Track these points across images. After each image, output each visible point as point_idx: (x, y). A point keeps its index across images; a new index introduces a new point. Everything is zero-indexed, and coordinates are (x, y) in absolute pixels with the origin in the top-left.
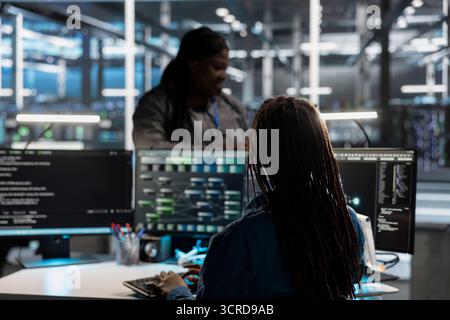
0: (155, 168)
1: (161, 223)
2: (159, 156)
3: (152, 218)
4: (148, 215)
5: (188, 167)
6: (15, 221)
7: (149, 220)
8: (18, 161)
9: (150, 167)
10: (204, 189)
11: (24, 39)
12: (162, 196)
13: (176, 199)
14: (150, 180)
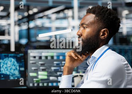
0: (37, 58)
1: (41, 83)
2: (38, 52)
3: (37, 81)
4: (35, 79)
5: (52, 57)
7: (35, 82)
9: (35, 57)
10: (60, 67)
12: (41, 70)
13: (48, 72)
14: (35, 63)
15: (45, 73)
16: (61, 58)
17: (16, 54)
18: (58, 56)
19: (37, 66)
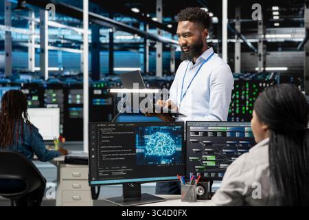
0: (200, 134)
1: (206, 172)
2: (203, 126)
3: (199, 169)
4: (197, 167)
5: (224, 133)
6: (113, 174)
7: (197, 170)
8: (113, 131)
9: (197, 133)
10: (236, 149)
11: (50, 27)
12: (206, 153)
13: (216, 156)
14: (198, 142)
15: (213, 158)
16: (237, 135)
17: (170, 126)
18: (233, 133)
19: (200, 146)
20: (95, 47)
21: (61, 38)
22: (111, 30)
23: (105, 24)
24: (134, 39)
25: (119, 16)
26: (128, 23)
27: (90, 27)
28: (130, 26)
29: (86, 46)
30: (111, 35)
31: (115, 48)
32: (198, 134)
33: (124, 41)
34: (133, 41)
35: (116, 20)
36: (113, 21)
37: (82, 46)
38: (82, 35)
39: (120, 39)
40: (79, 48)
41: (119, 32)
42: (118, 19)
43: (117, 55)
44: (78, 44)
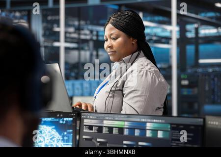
0: (95, 130)
14: (91, 140)
16: (137, 133)
18: (132, 129)
20: (183, 41)
21: (152, 36)
22: (196, 26)
23: (190, 20)
24: (218, 32)
25: (203, 12)
26: (211, 18)
27: (178, 24)
28: (214, 21)
29: (174, 42)
30: (197, 30)
31: (200, 41)
32: (92, 130)
33: (208, 35)
34: (217, 34)
35: (201, 16)
36: (199, 17)
37: (170, 42)
38: (171, 32)
39: (205, 34)
40: (168, 43)
41: (203, 27)
42: (203, 14)
43: (202, 48)
44: (167, 40)
